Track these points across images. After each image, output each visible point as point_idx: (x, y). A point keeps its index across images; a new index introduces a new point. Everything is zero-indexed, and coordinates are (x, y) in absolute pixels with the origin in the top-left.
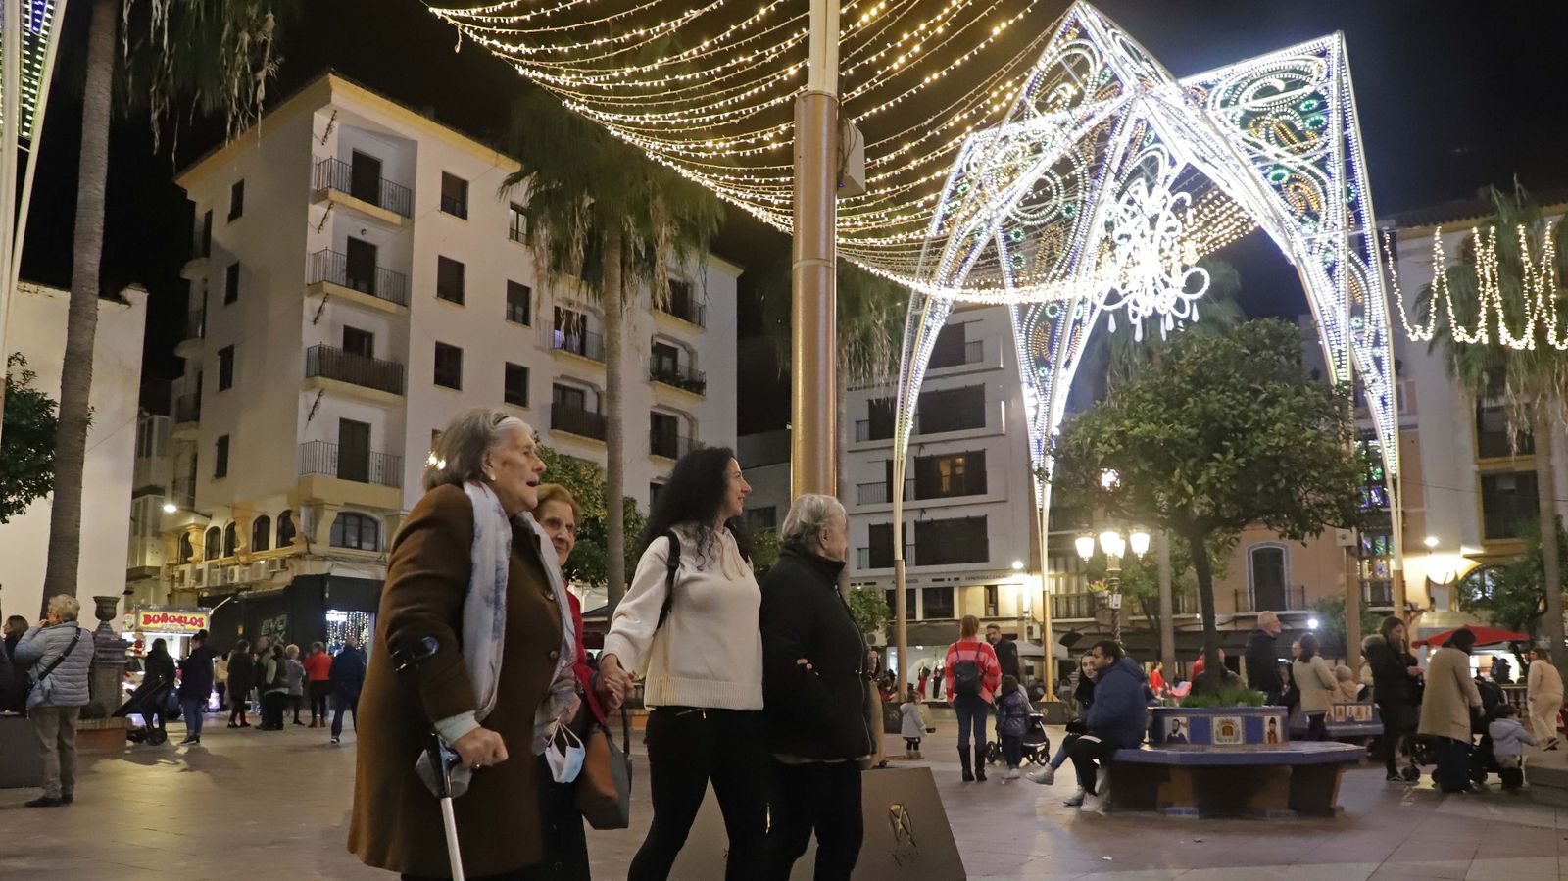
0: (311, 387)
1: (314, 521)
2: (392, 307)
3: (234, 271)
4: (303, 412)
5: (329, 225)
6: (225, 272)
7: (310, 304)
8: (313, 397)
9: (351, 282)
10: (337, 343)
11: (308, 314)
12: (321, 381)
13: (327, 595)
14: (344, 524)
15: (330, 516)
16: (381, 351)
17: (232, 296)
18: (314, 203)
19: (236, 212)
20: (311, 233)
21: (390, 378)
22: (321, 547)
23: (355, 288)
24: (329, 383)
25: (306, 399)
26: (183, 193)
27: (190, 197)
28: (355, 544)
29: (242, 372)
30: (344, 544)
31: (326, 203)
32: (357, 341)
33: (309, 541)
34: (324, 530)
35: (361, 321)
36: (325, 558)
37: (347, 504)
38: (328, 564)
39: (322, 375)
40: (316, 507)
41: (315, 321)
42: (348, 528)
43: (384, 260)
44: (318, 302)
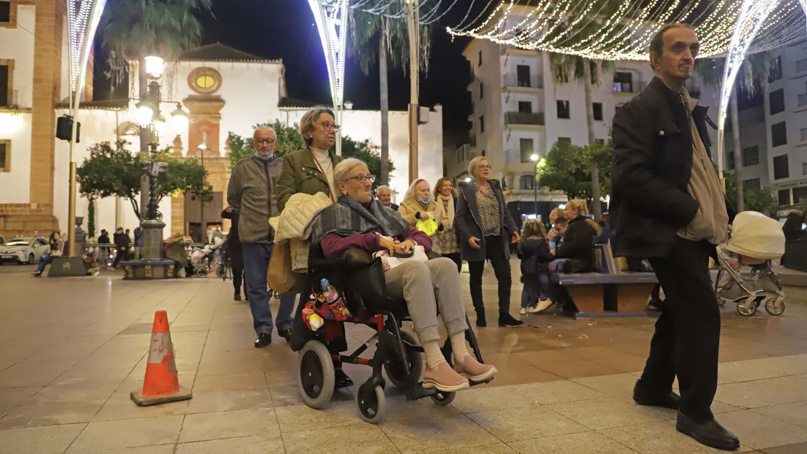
0: (506, 128)
1: (512, 180)
2: (537, 90)
3: (481, 85)
4: (505, 139)
5: (509, 63)
6: (479, 86)
7: (504, 95)
8: (508, 132)
9: (520, 83)
10: (516, 109)
11: (503, 100)
12: (509, 125)
13: (519, 209)
14: (525, 181)
15: (517, 178)
16: (535, 109)
17: (481, 97)
18: (502, 55)
19: (480, 64)
20: (502, 67)
21: (539, 120)
22: (516, 190)
23: (523, 85)
24: (513, 126)
25: (505, 134)
26: (465, 58)
27: (468, 59)
28: (530, 187)
29: (487, 126)
30: (526, 188)
31: (506, 54)
32: (525, 106)
33: (511, 188)
34: (517, 183)
35: (525, 98)
36: (518, 194)
37: (524, 172)
38: (520, 196)
39: (510, 123)
40: (512, 175)
41: (507, 102)
42: (527, 182)
43: (533, 72)
44: (506, 94)
